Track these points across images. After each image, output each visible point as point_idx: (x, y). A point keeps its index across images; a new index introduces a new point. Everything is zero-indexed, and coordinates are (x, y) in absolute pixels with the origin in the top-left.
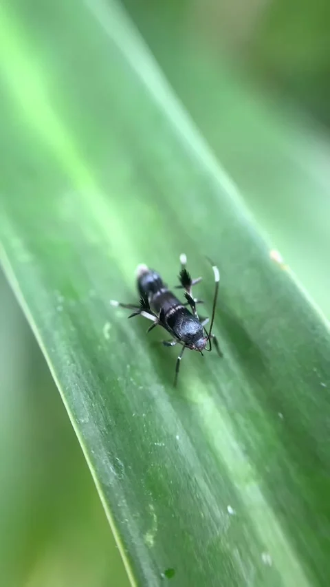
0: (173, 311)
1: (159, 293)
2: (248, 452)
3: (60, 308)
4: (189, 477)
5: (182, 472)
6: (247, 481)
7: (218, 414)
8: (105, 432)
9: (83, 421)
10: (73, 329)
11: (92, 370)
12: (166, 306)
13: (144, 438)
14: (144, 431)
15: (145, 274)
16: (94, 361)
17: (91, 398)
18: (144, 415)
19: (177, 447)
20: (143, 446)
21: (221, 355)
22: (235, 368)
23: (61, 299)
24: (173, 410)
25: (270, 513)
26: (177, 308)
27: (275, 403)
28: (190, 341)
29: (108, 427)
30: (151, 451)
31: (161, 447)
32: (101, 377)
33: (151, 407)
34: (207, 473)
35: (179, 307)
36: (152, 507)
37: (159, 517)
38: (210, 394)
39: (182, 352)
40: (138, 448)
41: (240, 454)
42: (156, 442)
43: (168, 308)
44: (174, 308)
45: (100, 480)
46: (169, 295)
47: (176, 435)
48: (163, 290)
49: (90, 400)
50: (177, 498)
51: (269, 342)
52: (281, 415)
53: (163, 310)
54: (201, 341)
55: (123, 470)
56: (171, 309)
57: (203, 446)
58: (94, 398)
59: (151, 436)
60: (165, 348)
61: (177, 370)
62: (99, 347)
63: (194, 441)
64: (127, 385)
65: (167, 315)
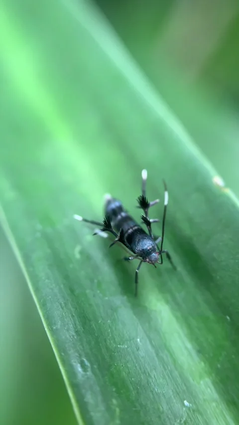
0: (130, 231)
1: (119, 217)
2: (200, 351)
3: (38, 235)
4: (149, 374)
5: (143, 370)
6: (201, 377)
7: (174, 320)
8: (73, 336)
9: (54, 328)
10: (49, 251)
11: (64, 284)
12: (126, 227)
13: (108, 341)
14: (109, 335)
15: (109, 202)
16: (66, 277)
17: (62, 308)
18: (109, 321)
19: (138, 349)
20: (107, 348)
21: (175, 268)
22: (188, 279)
23: (39, 227)
24: (134, 317)
25: (223, 406)
26: (134, 229)
27: (222, 308)
28: (145, 255)
29: (77, 332)
30: (115, 353)
31: (123, 349)
32: (72, 291)
33: (115, 314)
34: (165, 370)
35: (136, 228)
36: (114, 401)
37: (121, 410)
38: (167, 302)
39: (139, 266)
40: (104, 350)
41: (194, 353)
42: (120, 344)
43: (127, 229)
44: (132, 228)
45: (69, 378)
46: (128, 219)
47: (137, 338)
48: (123, 214)
49: (61, 309)
50: (138, 393)
51: (215, 255)
52: (228, 318)
53: (122, 231)
54: (155, 255)
55: (89, 369)
56: (129, 229)
57: (161, 347)
58: (65, 308)
59: (115, 339)
60: (126, 263)
61: (136, 282)
62: (71, 266)
63: (154, 343)
64: (94, 296)
65: (126, 235)
